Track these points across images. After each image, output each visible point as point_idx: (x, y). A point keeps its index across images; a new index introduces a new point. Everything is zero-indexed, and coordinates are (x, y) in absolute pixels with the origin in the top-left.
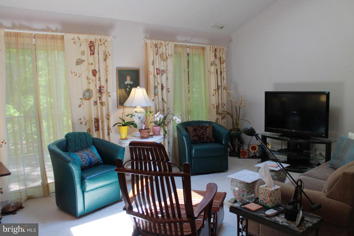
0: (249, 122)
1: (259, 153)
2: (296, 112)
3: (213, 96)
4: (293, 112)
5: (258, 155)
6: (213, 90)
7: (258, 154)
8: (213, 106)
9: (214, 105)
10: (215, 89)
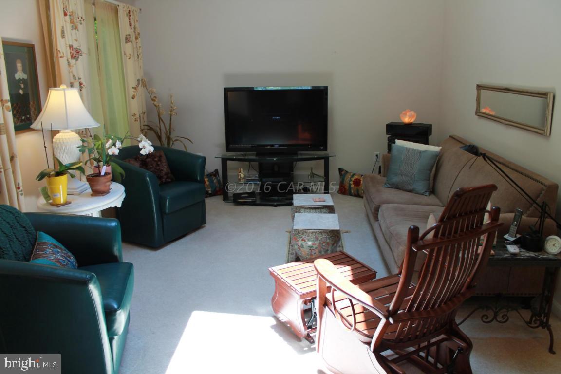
0: (190, 141)
1: (212, 188)
2: (279, 118)
3: (133, 98)
4: (273, 118)
5: (210, 192)
6: (133, 88)
7: (210, 190)
8: (135, 118)
9: (135, 115)
10: (134, 86)
